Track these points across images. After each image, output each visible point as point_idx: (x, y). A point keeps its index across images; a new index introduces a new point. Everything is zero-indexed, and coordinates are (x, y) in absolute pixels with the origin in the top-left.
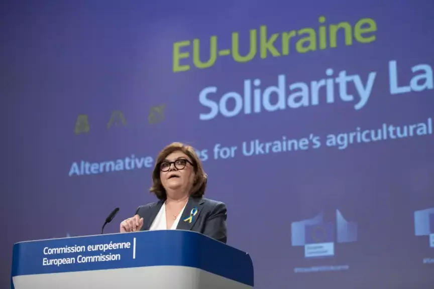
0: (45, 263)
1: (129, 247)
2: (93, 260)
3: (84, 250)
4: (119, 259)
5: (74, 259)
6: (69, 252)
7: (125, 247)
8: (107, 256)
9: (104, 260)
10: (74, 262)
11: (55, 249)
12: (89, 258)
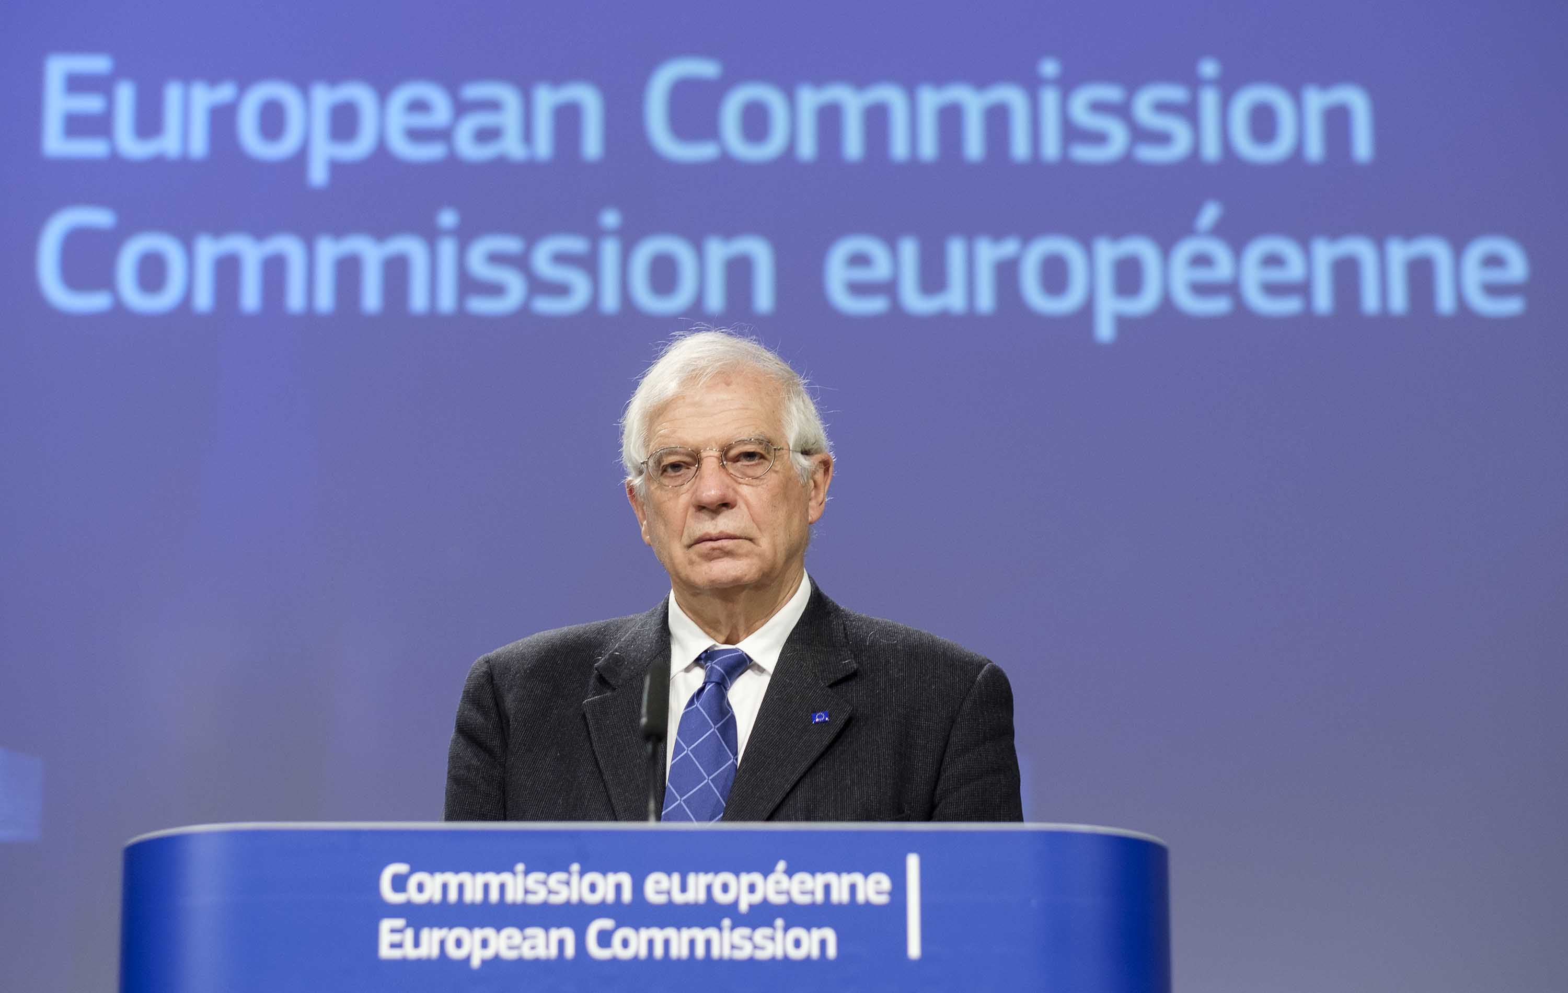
0: (394, 946)
1: (883, 899)
2: (679, 950)
3: (627, 896)
4: (832, 952)
5: (568, 935)
6: (539, 897)
7: (861, 898)
8: (761, 934)
9: (745, 953)
10: (570, 951)
11: (453, 880)
12: (658, 935)
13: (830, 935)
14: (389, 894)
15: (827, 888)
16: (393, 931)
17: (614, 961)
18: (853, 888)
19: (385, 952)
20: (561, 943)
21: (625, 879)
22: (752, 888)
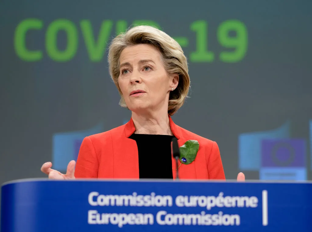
0: (94, 219)
1: (254, 206)
2: (188, 222)
3: (170, 203)
4: (238, 222)
5: (151, 216)
6: (141, 204)
7: (248, 205)
8: (214, 217)
9: (209, 223)
10: (151, 222)
11: (113, 198)
12: (181, 217)
13: (237, 217)
14: (91, 202)
15: (236, 202)
16: (93, 214)
17: (166, 226)
18: (245, 202)
19: (90, 221)
20: (149, 219)
21: (170, 198)
22: (212, 202)
